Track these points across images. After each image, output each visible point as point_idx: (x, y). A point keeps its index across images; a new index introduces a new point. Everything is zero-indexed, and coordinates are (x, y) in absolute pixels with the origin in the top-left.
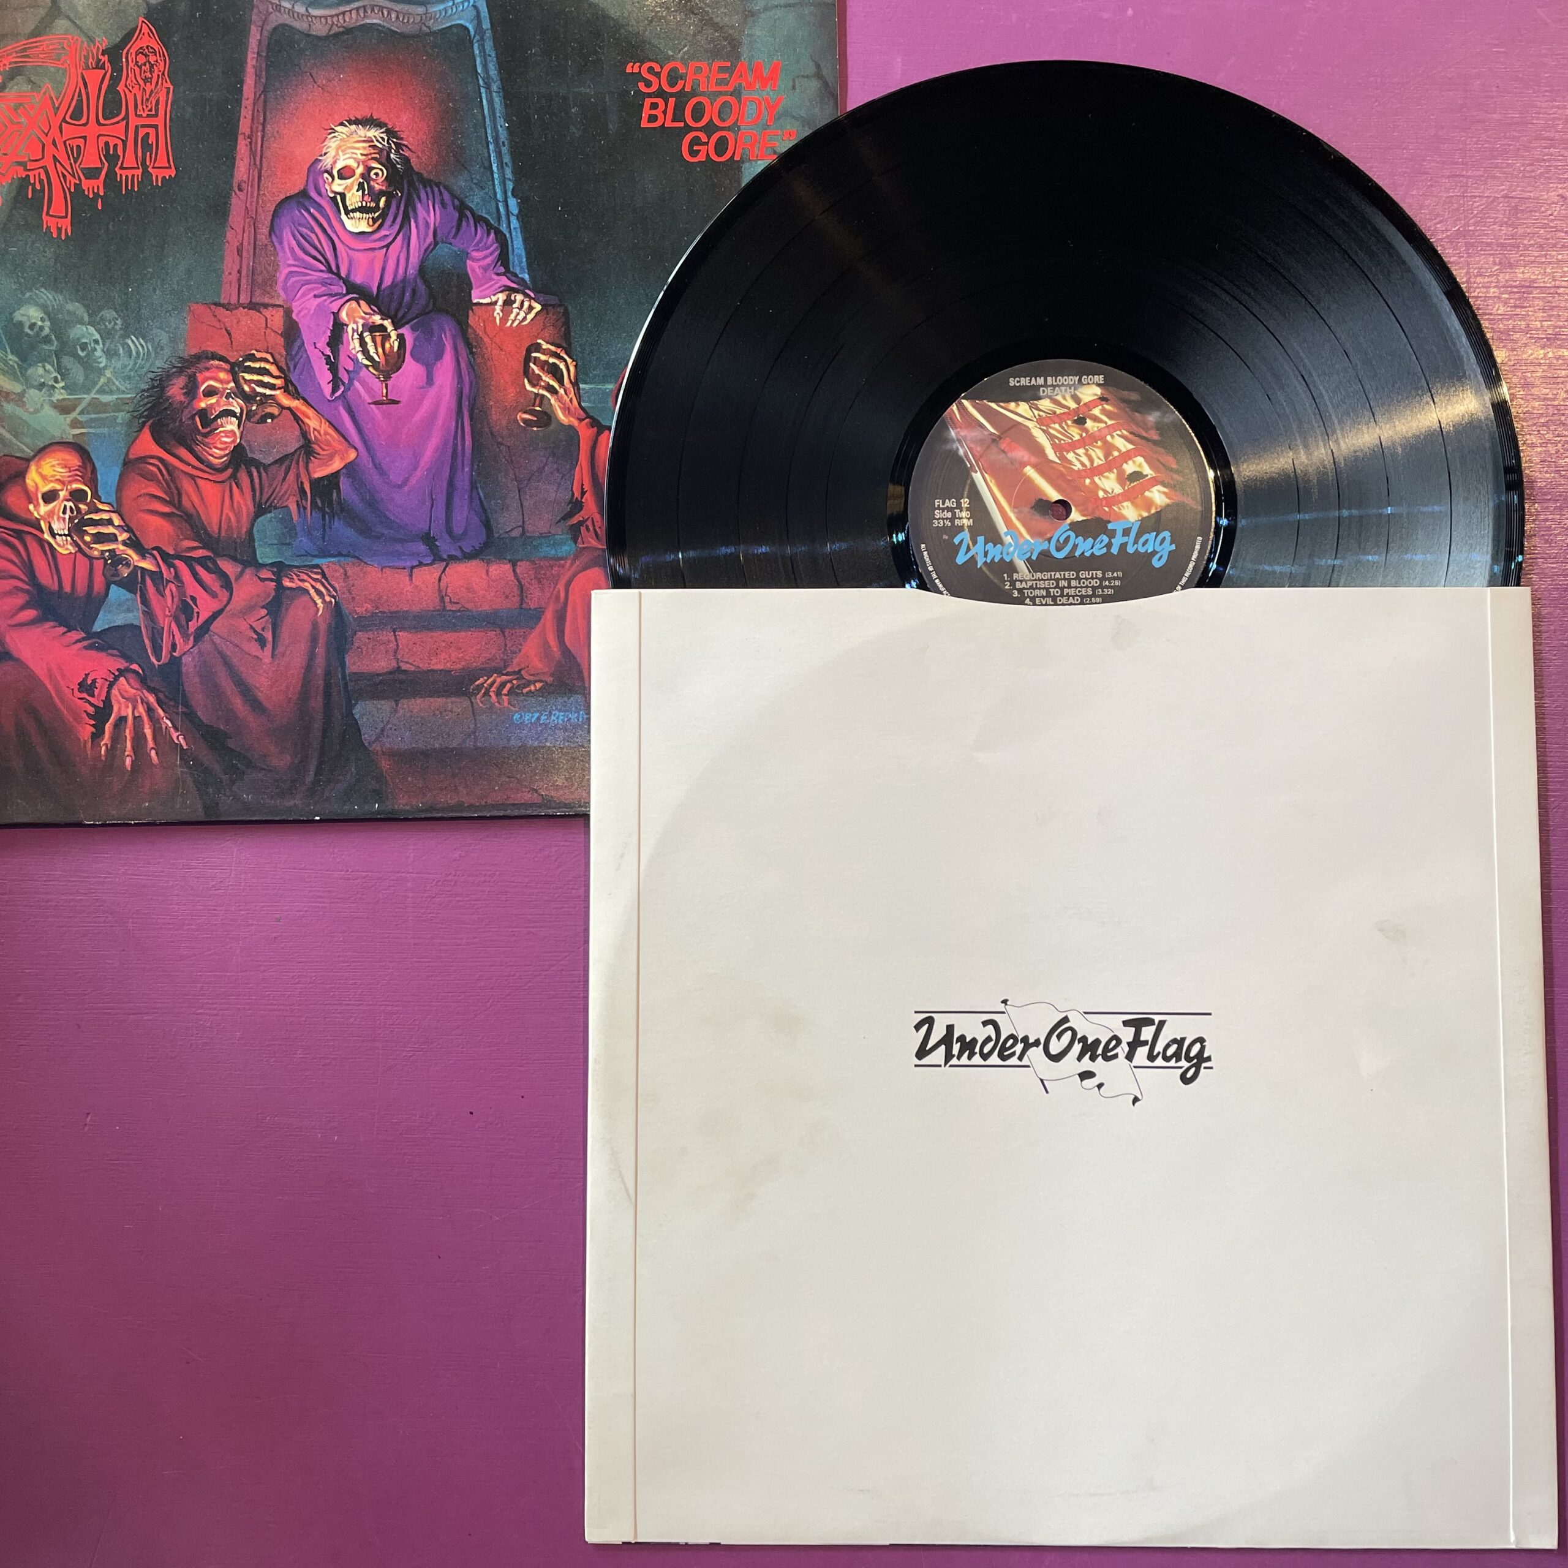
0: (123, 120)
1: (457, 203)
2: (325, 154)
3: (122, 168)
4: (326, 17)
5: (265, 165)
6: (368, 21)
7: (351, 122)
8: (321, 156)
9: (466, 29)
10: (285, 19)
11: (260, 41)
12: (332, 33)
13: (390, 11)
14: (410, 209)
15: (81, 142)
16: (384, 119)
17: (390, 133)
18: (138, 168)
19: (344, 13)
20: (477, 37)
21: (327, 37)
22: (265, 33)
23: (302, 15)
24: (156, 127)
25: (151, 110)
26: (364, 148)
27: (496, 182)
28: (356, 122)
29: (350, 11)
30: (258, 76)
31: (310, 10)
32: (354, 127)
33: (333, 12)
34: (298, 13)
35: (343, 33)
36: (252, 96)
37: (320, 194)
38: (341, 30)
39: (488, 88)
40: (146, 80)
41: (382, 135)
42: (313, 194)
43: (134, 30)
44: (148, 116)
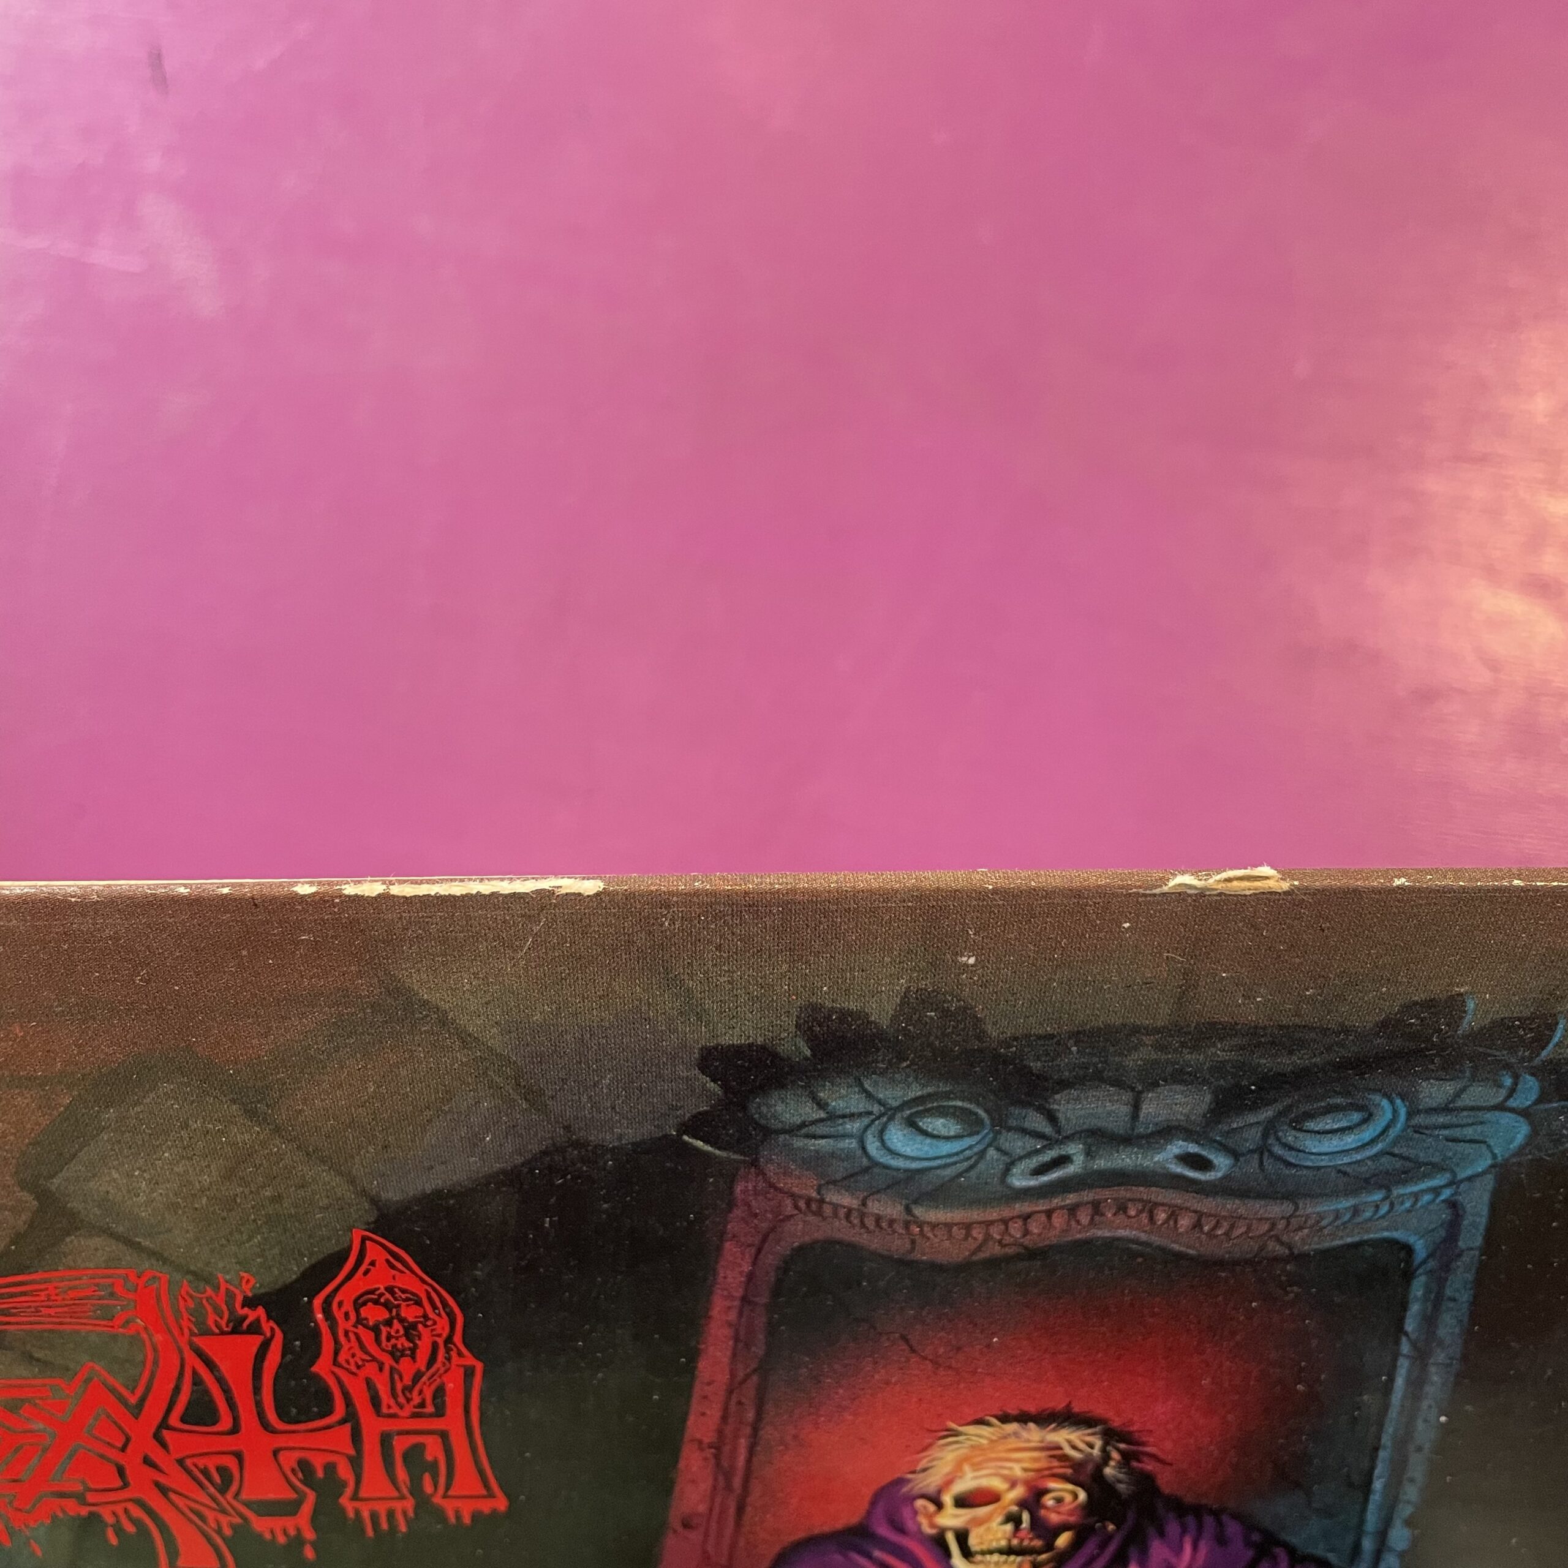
0: (343, 1422)
1: (1256, 1537)
2: (925, 1470)
3: (355, 1497)
4: (968, 1227)
5: (756, 1490)
6: (1099, 1233)
7: (1005, 1419)
8: (913, 1472)
9: (1408, 1249)
10: (839, 1230)
11: (751, 1277)
12: (981, 1256)
13: (1174, 1214)
14: (1133, 1552)
15: (231, 1462)
16: (1100, 1410)
17: (1110, 1435)
18: (402, 1498)
19: (1026, 1218)
20: (1432, 1264)
21: (965, 1268)
22: (770, 1260)
23: (891, 1222)
24: (444, 1435)
25: (422, 1405)
26: (1035, 1460)
27: (1371, 1507)
28: (1023, 1418)
29: (1049, 1213)
30: (741, 1341)
31: (918, 1211)
32: (1013, 1427)
33: (993, 1214)
34: (878, 1219)
35: (1018, 1257)
36: (723, 1378)
37: (901, 1530)
38: (1010, 1251)
39: (1421, 1356)
40: (396, 1354)
41: (1089, 1439)
42: (883, 1530)
43: (340, 1258)
44: (415, 1415)
